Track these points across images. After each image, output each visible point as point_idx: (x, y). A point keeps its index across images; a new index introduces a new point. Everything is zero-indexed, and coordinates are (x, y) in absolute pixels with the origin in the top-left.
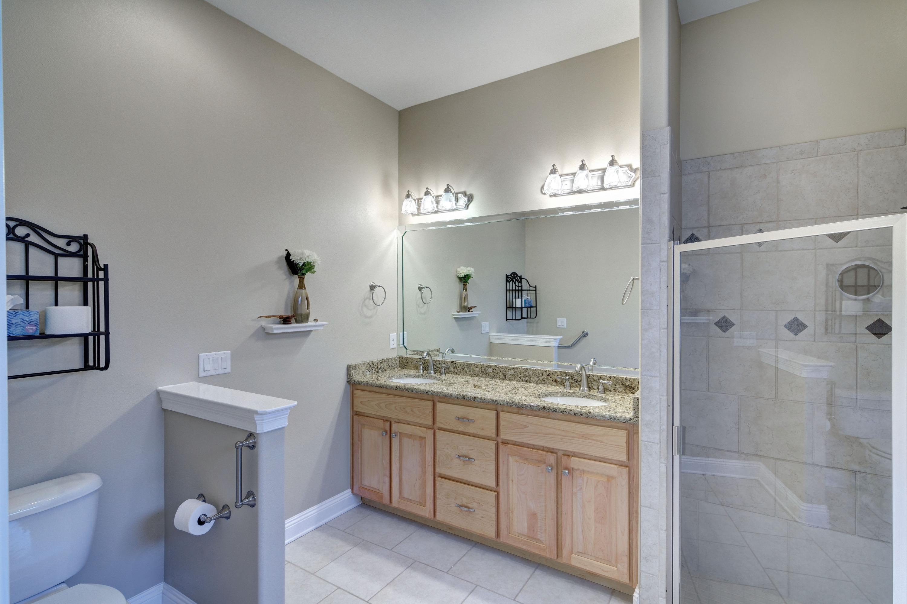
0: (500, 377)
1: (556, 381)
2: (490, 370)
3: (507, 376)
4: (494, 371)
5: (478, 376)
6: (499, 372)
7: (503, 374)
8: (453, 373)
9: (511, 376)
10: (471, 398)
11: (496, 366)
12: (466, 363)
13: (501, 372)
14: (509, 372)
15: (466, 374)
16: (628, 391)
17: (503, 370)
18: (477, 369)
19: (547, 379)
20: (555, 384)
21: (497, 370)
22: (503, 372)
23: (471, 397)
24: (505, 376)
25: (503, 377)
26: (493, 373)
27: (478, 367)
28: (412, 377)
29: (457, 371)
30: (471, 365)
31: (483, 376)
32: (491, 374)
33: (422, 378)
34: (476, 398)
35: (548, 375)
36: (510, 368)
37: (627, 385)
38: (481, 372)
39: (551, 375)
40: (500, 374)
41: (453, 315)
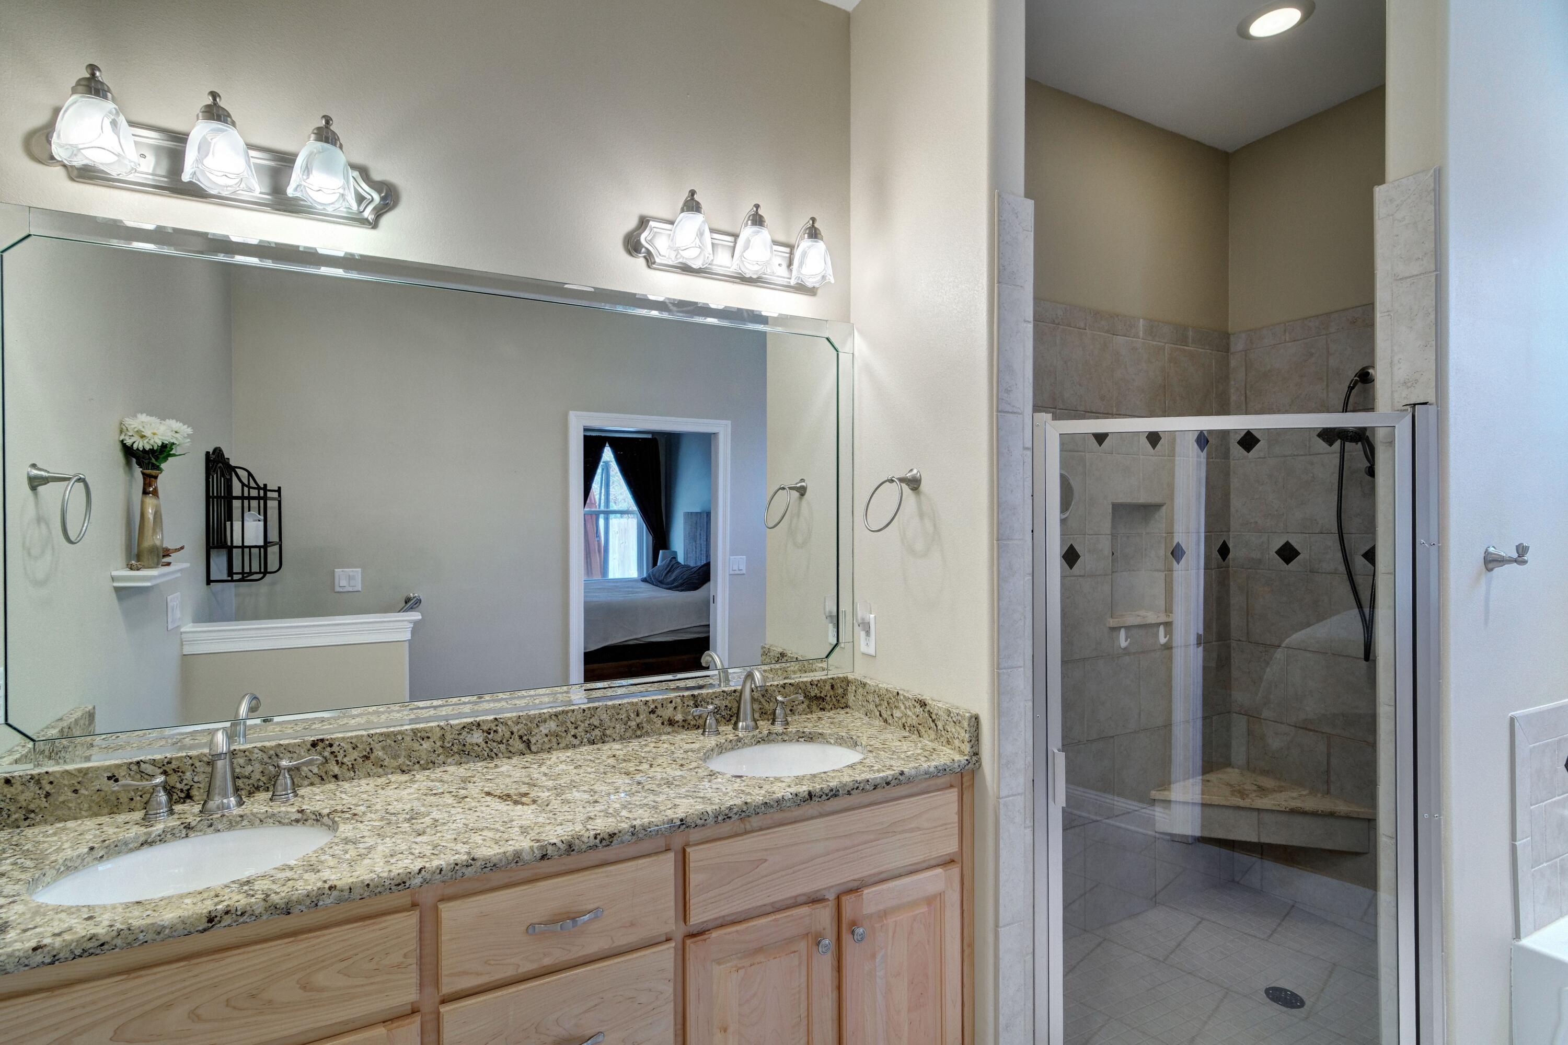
0: (510, 749)
1: (671, 722)
2: (477, 737)
3: (533, 740)
4: (490, 736)
5: (431, 765)
6: (508, 734)
7: (521, 737)
8: (317, 780)
9: (546, 739)
10: (598, 841)
11: (496, 719)
12: (382, 734)
13: (515, 734)
14: (541, 728)
15: (380, 770)
16: (814, 708)
17: (520, 726)
18: (426, 745)
19: (648, 722)
20: (669, 729)
21: (500, 730)
22: (520, 733)
23: (596, 838)
24: (528, 744)
25: (522, 746)
26: (486, 743)
27: (428, 738)
29: (336, 770)
30: (400, 738)
31: (449, 760)
32: (480, 749)
33: (187, 836)
34: (615, 834)
35: (653, 712)
36: (544, 717)
37: (813, 694)
38: (441, 750)
39: (659, 712)
40: (511, 741)
41: (113, 579)
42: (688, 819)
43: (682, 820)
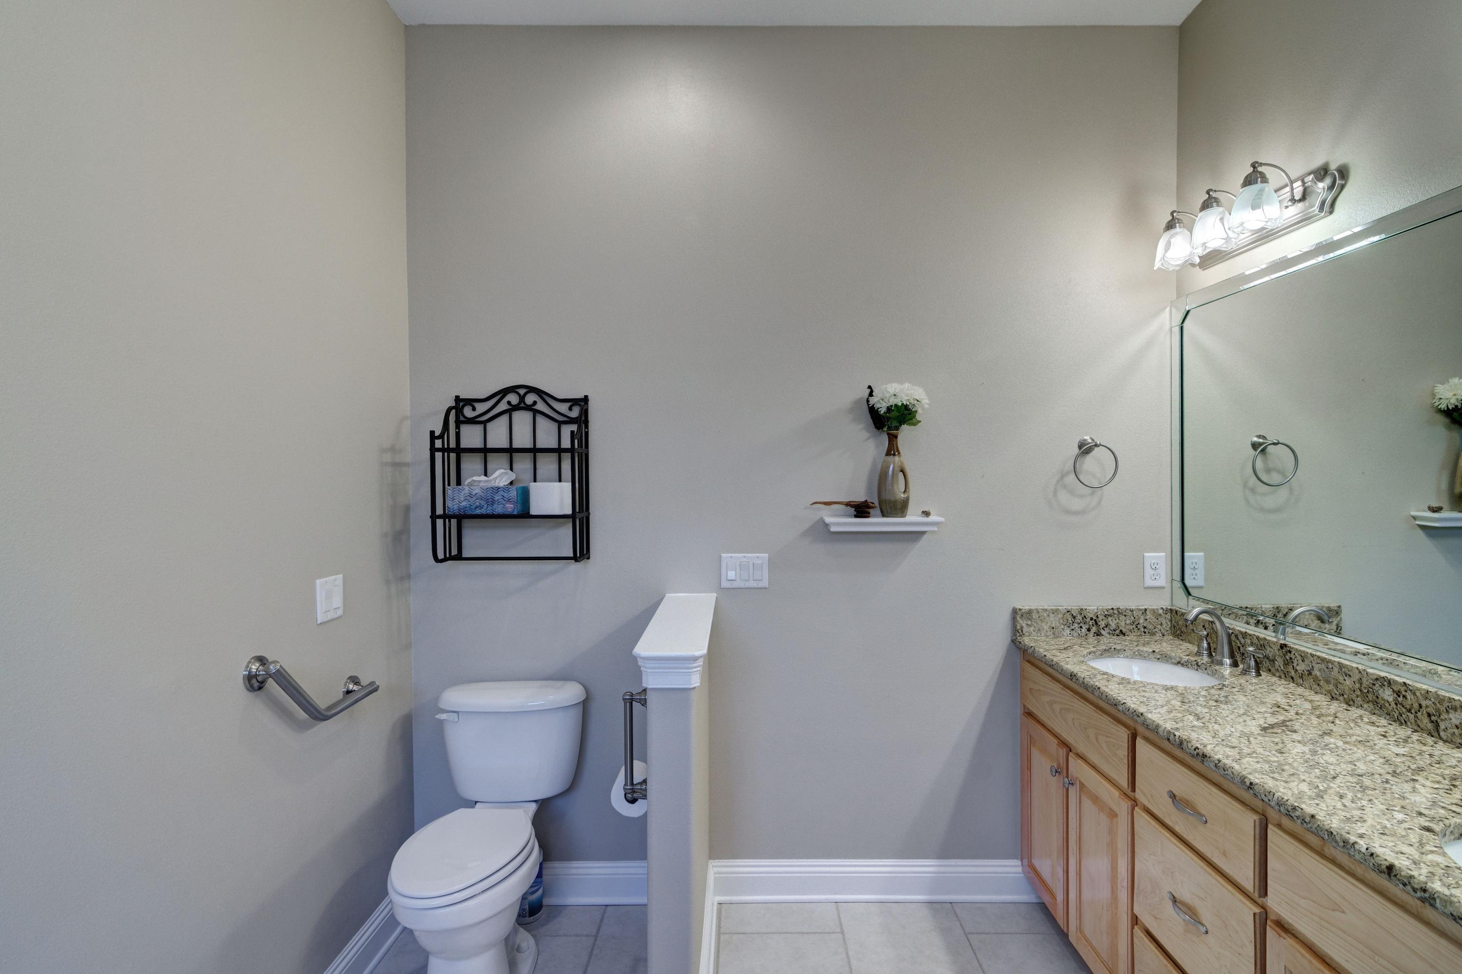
0: (1418, 722)
2: (1387, 695)
3: (1442, 726)
4: (1400, 699)
5: (1351, 703)
6: (1416, 706)
7: (1429, 715)
8: (1283, 676)
9: (1456, 731)
11: (1405, 683)
12: (1319, 657)
13: (1424, 708)
14: (1451, 716)
15: (1318, 688)
17: (1428, 702)
18: (1348, 682)
21: (1409, 697)
22: (1429, 710)
23: (1195, 750)
24: (1437, 725)
25: (1430, 726)
26: (1396, 704)
27: (1350, 676)
28: (1173, 663)
29: (1293, 673)
30: (1330, 667)
31: (1365, 706)
32: (1390, 708)
33: (1197, 670)
34: (1206, 756)
36: (1454, 703)
38: (1359, 693)
40: (1419, 714)
41: (1415, 518)
42: (1256, 787)
43: (1251, 784)
